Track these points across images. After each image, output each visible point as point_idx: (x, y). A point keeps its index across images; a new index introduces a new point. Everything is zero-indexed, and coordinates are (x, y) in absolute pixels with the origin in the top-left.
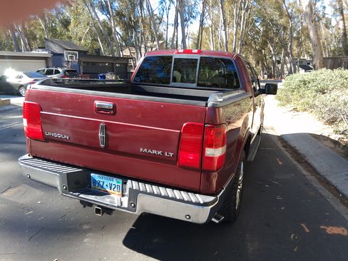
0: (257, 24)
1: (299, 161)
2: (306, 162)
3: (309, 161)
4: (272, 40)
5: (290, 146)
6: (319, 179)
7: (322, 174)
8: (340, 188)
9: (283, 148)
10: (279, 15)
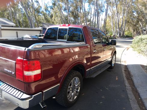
0: (134, 13)
1: (128, 79)
2: (132, 79)
3: (133, 79)
4: (141, 20)
5: (128, 70)
6: (133, 89)
7: (136, 86)
8: (141, 95)
9: (124, 72)
10: (145, 9)
